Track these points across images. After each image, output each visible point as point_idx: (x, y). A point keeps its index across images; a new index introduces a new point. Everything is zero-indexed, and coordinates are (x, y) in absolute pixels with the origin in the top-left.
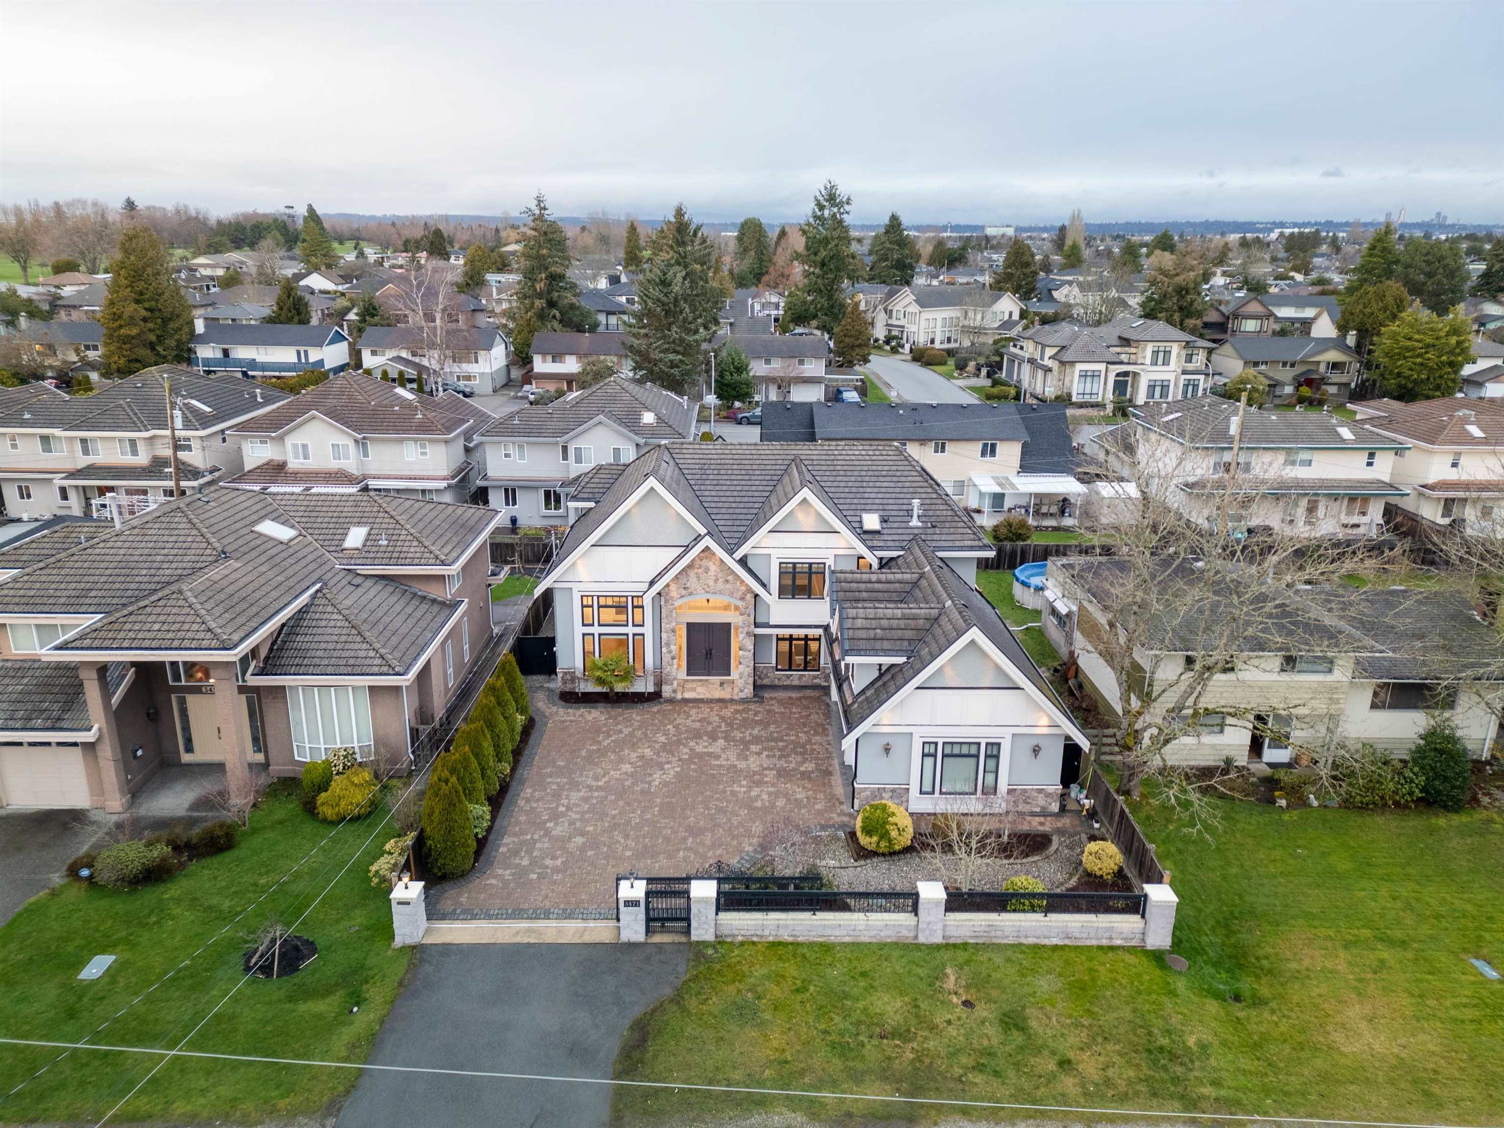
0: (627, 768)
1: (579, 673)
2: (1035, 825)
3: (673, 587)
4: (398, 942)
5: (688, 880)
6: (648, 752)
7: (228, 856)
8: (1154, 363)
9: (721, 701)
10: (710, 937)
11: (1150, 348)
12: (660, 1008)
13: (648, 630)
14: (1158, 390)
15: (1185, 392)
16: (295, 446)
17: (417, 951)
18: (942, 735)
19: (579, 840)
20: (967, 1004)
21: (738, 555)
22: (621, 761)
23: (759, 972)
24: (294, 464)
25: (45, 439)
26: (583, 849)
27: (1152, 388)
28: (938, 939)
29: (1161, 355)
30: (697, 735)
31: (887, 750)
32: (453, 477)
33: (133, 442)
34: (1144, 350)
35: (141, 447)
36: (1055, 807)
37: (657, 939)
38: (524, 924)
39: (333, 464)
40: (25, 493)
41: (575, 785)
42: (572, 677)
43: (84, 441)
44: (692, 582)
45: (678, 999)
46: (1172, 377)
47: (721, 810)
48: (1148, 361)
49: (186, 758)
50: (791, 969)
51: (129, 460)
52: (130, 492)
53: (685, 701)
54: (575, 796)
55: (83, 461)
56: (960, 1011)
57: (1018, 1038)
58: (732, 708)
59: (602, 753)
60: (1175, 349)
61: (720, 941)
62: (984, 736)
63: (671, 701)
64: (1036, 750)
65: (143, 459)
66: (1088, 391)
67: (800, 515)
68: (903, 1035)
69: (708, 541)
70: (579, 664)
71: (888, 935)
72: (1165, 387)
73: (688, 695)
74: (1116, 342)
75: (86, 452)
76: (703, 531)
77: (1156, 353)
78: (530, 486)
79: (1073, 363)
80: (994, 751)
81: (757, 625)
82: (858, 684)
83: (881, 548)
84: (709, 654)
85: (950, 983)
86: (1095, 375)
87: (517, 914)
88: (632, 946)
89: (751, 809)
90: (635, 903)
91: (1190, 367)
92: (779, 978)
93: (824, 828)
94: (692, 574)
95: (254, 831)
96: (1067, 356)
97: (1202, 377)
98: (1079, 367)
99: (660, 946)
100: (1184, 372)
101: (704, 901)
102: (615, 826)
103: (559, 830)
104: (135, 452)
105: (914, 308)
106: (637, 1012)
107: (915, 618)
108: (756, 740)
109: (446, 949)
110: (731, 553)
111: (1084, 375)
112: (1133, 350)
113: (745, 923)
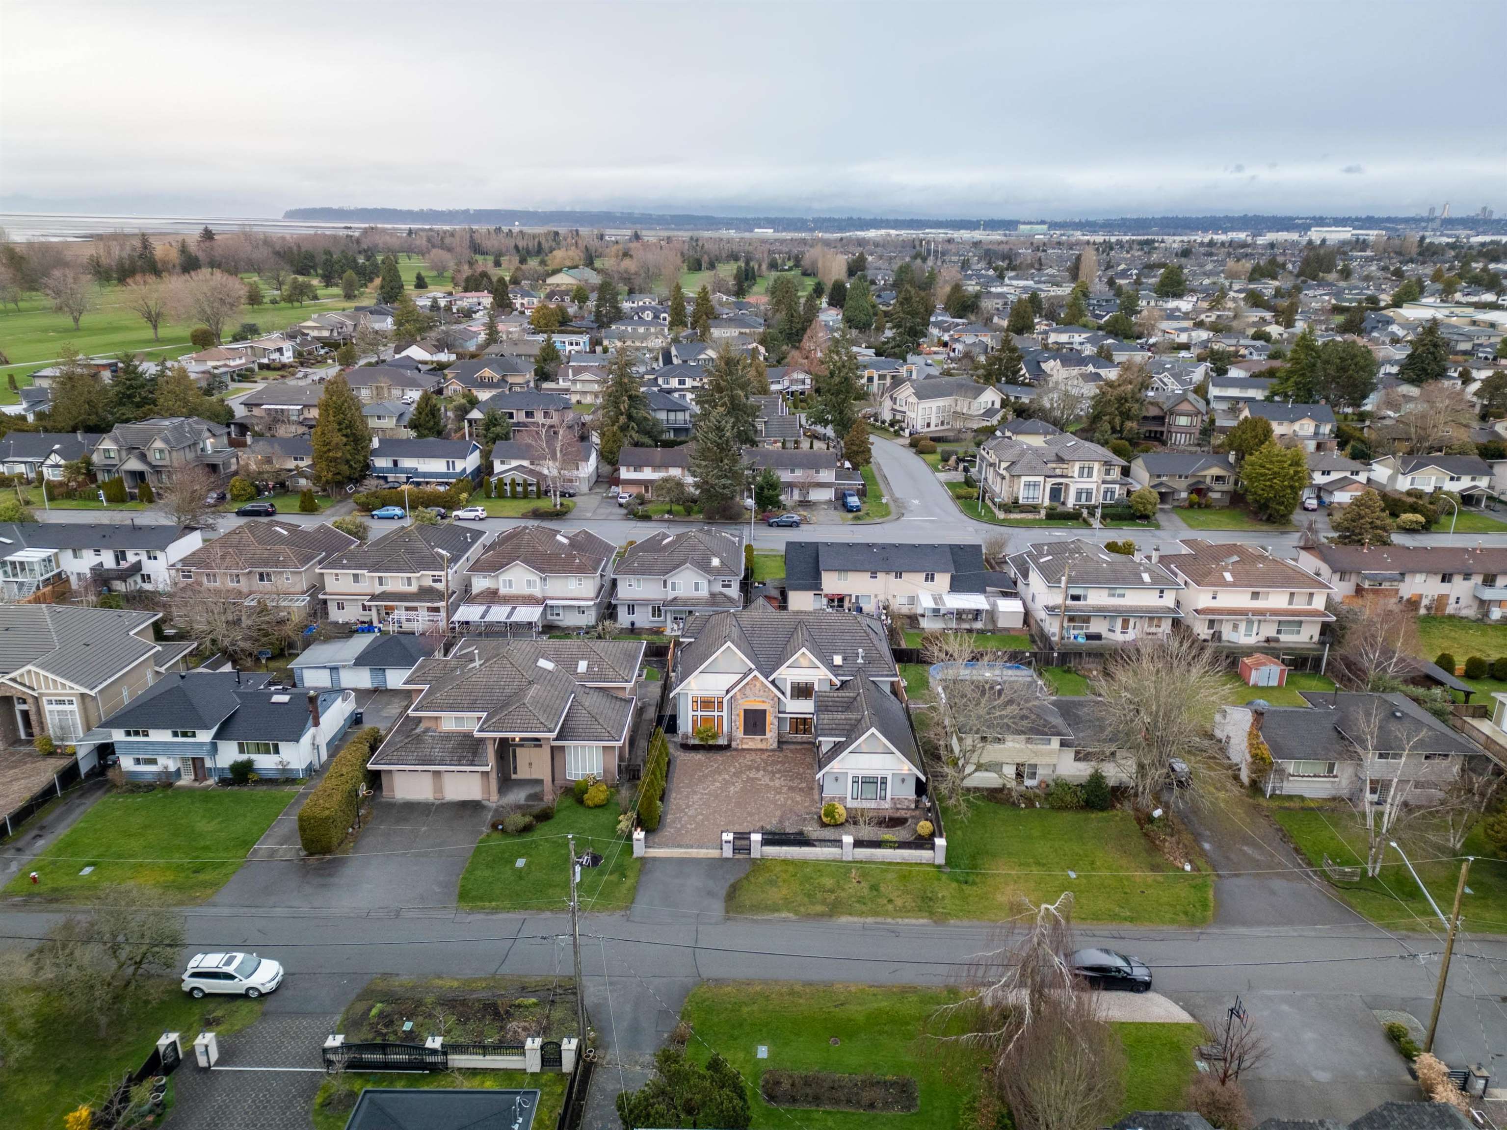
0: (718, 784)
1: (690, 734)
2: (902, 814)
3: (738, 694)
4: (635, 855)
5: (750, 833)
6: (727, 777)
7: (551, 822)
8: (1081, 475)
9: (761, 750)
10: (759, 856)
11: (1077, 466)
12: (740, 881)
13: (725, 714)
14: (1084, 496)
15: (1105, 498)
16: (504, 581)
17: (642, 859)
18: (861, 773)
19: (700, 817)
20: (859, 882)
21: (771, 679)
22: (715, 781)
23: (778, 869)
24: (503, 591)
25: (356, 576)
26: (703, 821)
27: (1079, 494)
28: (850, 859)
29: (1086, 470)
30: (750, 768)
31: (837, 780)
32: (597, 597)
33: (409, 579)
34: (1073, 466)
35: (413, 581)
36: (913, 806)
37: (738, 856)
38: (683, 850)
39: (526, 591)
40: (340, 606)
41: (695, 793)
42: (686, 736)
43: (380, 578)
44: (748, 692)
45: (747, 878)
46: (1094, 486)
47: (762, 805)
48: (1076, 474)
49: (514, 777)
50: (791, 869)
51: (406, 589)
52: (407, 609)
53: (743, 750)
54: (696, 797)
55: (378, 589)
56: (856, 885)
57: (875, 893)
58: (768, 754)
59: (705, 777)
60: (1096, 466)
61: (763, 858)
62: (879, 774)
63: (736, 750)
64: (903, 781)
65: (414, 588)
66: (1031, 496)
67: (801, 660)
68: (832, 891)
69: (756, 673)
70: (690, 730)
71: (831, 857)
72: (1089, 493)
73: (745, 747)
74: (1054, 458)
75: (381, 584)
76: (753, 667)
77: (1082, 469)
78: (643, 603)
79: (1019, 476)
80: (884, 781)
81: (780, 712)
82: (824, 749)
83: (842, 675)
84: (755, 725)
85: (853, 875)
86: (1036, 485)
87: (680, 846)
88: (727, 859)
89: (776, 805)
90: (729, 842)
91: (1108, 478)
92: (786, 871)
93: (808, 814)
94: (748, 687)
95: (558, 811)
96: (1016, 470)
97: (1117, 486)
98: (1024, 479)
99: (738, 860)
100: (1104, 482)
101: (756, 841)
102: (715, 812)
103: (691, 812)
104: (410, 584)
105: (913, 399)
106: (732, 881)
107: (850, 719)
108: (779, 771)
109: (654, 859)
110: (767, 678)
111: (1028, 485)
112: (1065, 466)
113: (772, 851)
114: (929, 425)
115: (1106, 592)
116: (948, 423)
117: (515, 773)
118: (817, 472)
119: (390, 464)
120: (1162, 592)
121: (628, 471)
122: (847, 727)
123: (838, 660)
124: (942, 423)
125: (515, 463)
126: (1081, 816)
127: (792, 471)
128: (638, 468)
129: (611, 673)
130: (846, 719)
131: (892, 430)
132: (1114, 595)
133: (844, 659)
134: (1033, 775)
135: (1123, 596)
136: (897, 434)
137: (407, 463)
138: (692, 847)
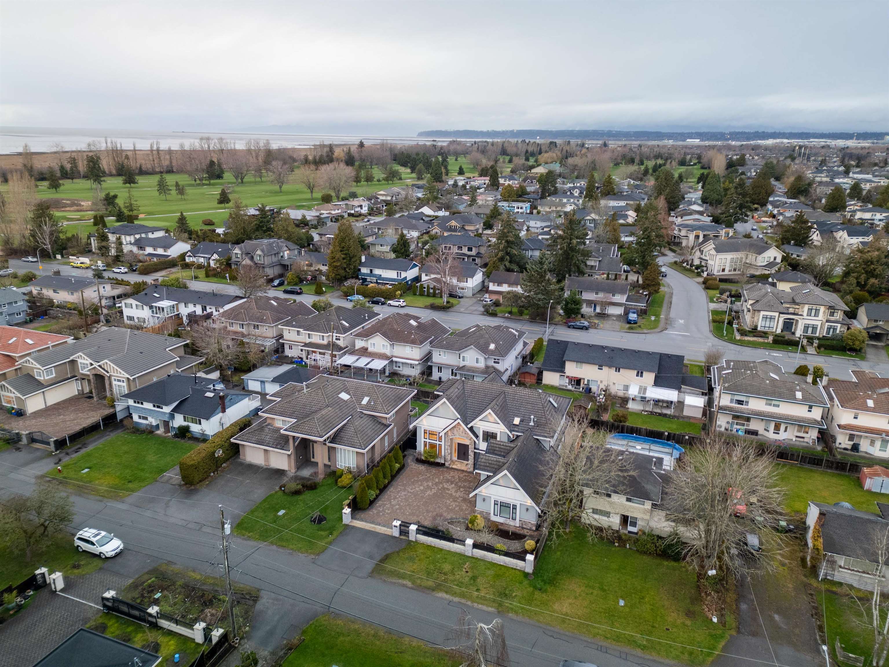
0: (422, 488)
2: (525, 532)
3: (449, 432)
4: (344, 523)
5: (411, 524)
6: (430, 484)
7: (314, 491)
8: (809, 314)
9: (463, 471)
10: (414, 540)
11: (806, 307)
12: (393, 553)
13: (443, 443)
14: (810, 330)
15: (828, 333)
16: (371, 344)
17: (347, 525)
18: (500, 499)
19: (397, 507)
20: (467, 572)
21: (469, 426)
22: (421, 485)
23: (421, 551)
24: (370, 349)
25: (298, 332)
26: (397, 509)
27: (806, 328)
28: (470, 555)
29: (813, 311)
30: (448, 481)
31: (484, 500)
32: (421, 360)
33: (323, 336)
34: (803, 308)
35: (325, 338)
36: (534, 528)
37: (402, 537)
38: (373, 526)
39: (382, 351)
40: (290, 348)
41: (405, 490)
42: (420, 453)
43: (309, 334)
44: (455, 432)
45: (398, 552)
46: (819, 323)
47: (439, 507)
48: (805, 314)
49: (312, 460)
50: (429, 553)
51: (321, 342)
52: (320, 353)
53: (452, 468)
54: (403, 493)
55: (308, 341)
56: (463, 573)
57: (472, 582)
58: (465, 474)
59: (418, 481)
60: (822, 309)
61: (416, 541)
62: (512, 502)
63: (447, 468)
64: (527, 510)
65: (325, 342)
66: (767, 325)
67: (489, 417)
68: (445, 574)
69: (459, 421)
70: (422, 450)
71: (458, 551)
72: (814, 328)
73: (454, 467)
74: (790, 300)
75: (309, 338)
76: (459, 417)
77: (810, 310)
78: (448, 366)
79: (759, 311)
80: (515, 507)
81: (475, 448)
82: (482, 478)
83: (517, 431)
84: (464, 454)
85: (465, 566)
86: (772, 318)
87: (373, 522)
88: (395, 537)
89: (448, 508)
90: (396, 527)
91: (832, 318)
92: (424, 554)
93: (463, 519)
94: (455, 429)
95: (322, 485)
96: (758, 307)
97: (839, 325)
98: (762, 313)
99: (401, 539)
100: (828, 321)
101: (413, 530)
102: (408, 505)
103: (394, 503)
104: (323, 340)
105: (713, 252)
106: (388, 552)
107: (499, 462)
108: (464, 487)
109: (353, 527)
110: (466, 425)
111: (765, 318)
112: (797, 307)
113: (422, 538)
114: (723, 270)
115: (764, 402)
116: (739, 270)
117: (313, 458)
118: (613, 295)
119: (369, 272)
120: (811, 407)
121: (494, 285)
122: (496, 467)
123: (517, 421)
124: (735, 270)
125: (433, 276)
126: (658, 561)
127: (597, 293)
128: (500, 284)
129: (379, 407)
130: (496, 461)
131: (696, 271)
132: (770, 405)
133: (521, 421)
134: (634, 524)
135: (778, 406)
136: (699, 275)
137: (377, 272)
138: (379, 525)
